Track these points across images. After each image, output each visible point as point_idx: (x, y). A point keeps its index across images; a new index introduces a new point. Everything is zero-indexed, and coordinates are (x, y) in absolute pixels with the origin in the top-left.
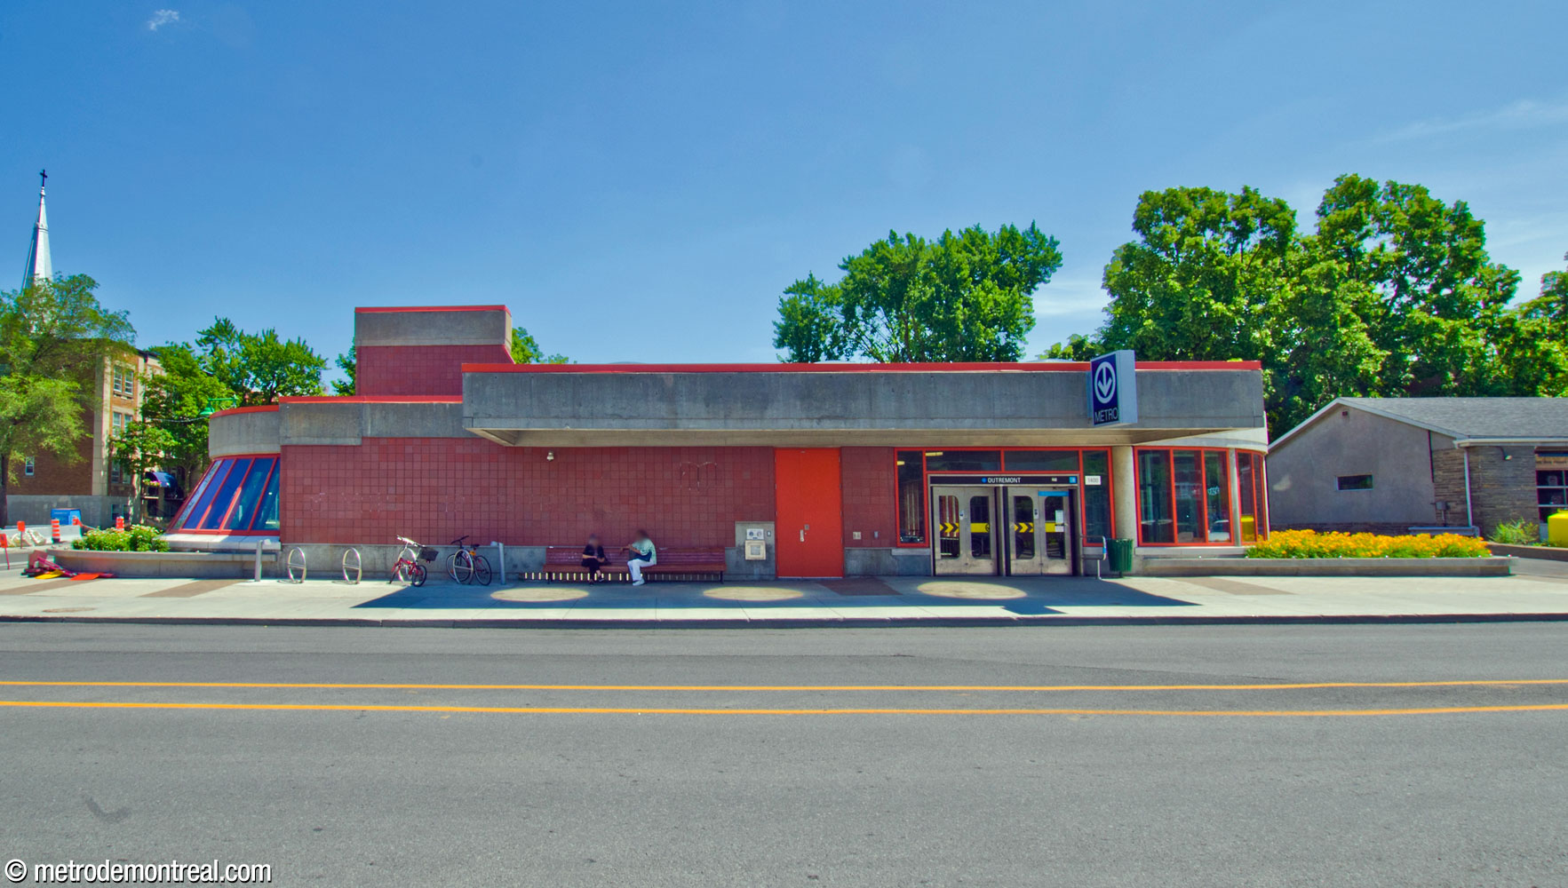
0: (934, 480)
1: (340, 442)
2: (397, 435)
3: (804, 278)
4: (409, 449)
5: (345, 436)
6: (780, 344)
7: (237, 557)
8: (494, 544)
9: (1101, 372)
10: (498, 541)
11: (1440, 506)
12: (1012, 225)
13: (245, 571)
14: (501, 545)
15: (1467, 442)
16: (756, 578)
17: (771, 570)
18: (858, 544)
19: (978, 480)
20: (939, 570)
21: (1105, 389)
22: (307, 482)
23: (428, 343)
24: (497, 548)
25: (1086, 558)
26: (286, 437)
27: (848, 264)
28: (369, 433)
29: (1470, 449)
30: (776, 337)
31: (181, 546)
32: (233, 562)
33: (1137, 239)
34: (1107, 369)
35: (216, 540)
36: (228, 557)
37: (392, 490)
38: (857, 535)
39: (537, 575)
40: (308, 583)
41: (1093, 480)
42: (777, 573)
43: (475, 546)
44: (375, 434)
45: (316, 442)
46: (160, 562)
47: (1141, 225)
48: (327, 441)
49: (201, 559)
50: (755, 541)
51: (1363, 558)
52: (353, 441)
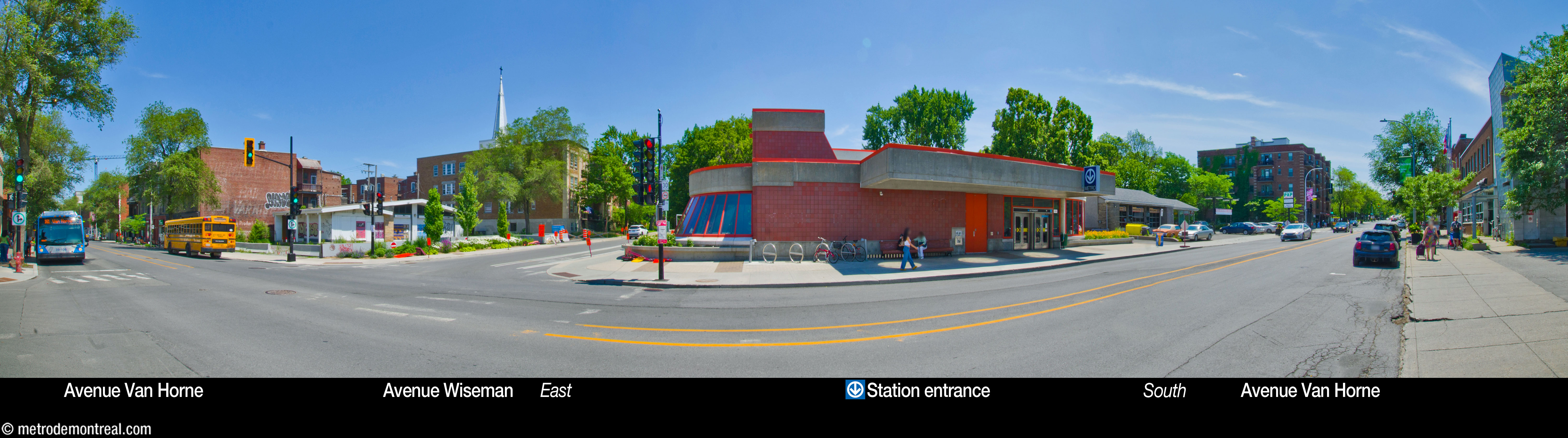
0: (1016, 210)
1: (783, 184)
2: (811, 181)
3: (876, 105)
4: (816, 189)
5: (786, 181)
6: (865, 138)
7: (734, 249)
8: (862, 240)
9: (1089, 172)
10: (865, 238)
11: (1100, 222)
12: (945, 90)
13: (736, 257)
14: (866, 240)
15: (1108, 201)
16: (958, 253)
17: (964, 250)
18: (992, 237)
19: (1026, 210)
20: (1015, 248)
21: (1090, 179)
22: (767, 207)
23: (787, 130)
24: (864, 241)
25: (1054, 241)
26: (757, 182)
27: (897, 100)
28: (797, 180)
29: (1108, 203)
30: (864, 134)
31: (699, 243)
32: (732, 252)
33: (1007, 107)
34: (1092, 172)
35: (720, 240)
36: (729, 249)
37: (808, 211)
38: (992, 233)
39: (876, 256)
40: (777, 263)
41: (1056, 211)
42: (966, 251)
43: (855, 241)
44: (800, 180)
45: (771, 184)
46: (694, 252)
47: (1009, 101)
48: (776, 184)
49: (715, 250)
50: (958, 236)
51: (1109, 239)
52: (790, 184)
